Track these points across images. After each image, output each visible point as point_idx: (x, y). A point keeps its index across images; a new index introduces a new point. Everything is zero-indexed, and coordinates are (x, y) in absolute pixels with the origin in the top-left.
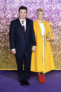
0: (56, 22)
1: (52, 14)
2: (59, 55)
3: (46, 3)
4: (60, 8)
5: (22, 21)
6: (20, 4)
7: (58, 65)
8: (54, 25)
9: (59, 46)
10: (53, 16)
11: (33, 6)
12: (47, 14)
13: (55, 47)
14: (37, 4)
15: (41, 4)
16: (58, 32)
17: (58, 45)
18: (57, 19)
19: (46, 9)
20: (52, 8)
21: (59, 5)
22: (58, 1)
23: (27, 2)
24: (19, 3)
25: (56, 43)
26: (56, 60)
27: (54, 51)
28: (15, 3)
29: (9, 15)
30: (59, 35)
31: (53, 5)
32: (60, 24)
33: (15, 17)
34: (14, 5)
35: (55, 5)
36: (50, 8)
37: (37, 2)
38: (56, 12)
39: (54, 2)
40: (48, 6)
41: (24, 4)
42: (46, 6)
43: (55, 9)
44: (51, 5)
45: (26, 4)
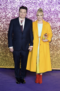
0: (54, 23)
1: (52, 15)
2: (56, 55)
3: (45, 4)
4: (59, 9)
5: (21, 20)
6: (21, 4)
7: (55, 64)
8: (53, 26)
9: (57, 47)
10: (52, 17)
11: (33, 7)
12: (46, 14)
13: (53, 47)
14: (37, 5)
15: (41, 4)
16: (56, 33)
17: (56, 45)
18: (56, 20)
19: (46, 10)
20: (51, 9)
21: (58, 7)
22: (57, 3)
23: (28, 3)
24: (19, 3)
25: (54, 43)
26: (54, 60)
27: (51, 51)
28: (16, 3)
29: (10, 14)
30: (57, 36)
31: (52, 6)
32: (58, 25)
33: (16, 16)
34: (15, 5)
35: (54, 6)
36: (50, 9)
37: (37, 2)
38: (55, 13)
39: (53, 3)
40: (48, 7)
41: (24, 4)
42: (46, 7)
43: (54, 10)
44: (50, 6)
45: (27, 4)
